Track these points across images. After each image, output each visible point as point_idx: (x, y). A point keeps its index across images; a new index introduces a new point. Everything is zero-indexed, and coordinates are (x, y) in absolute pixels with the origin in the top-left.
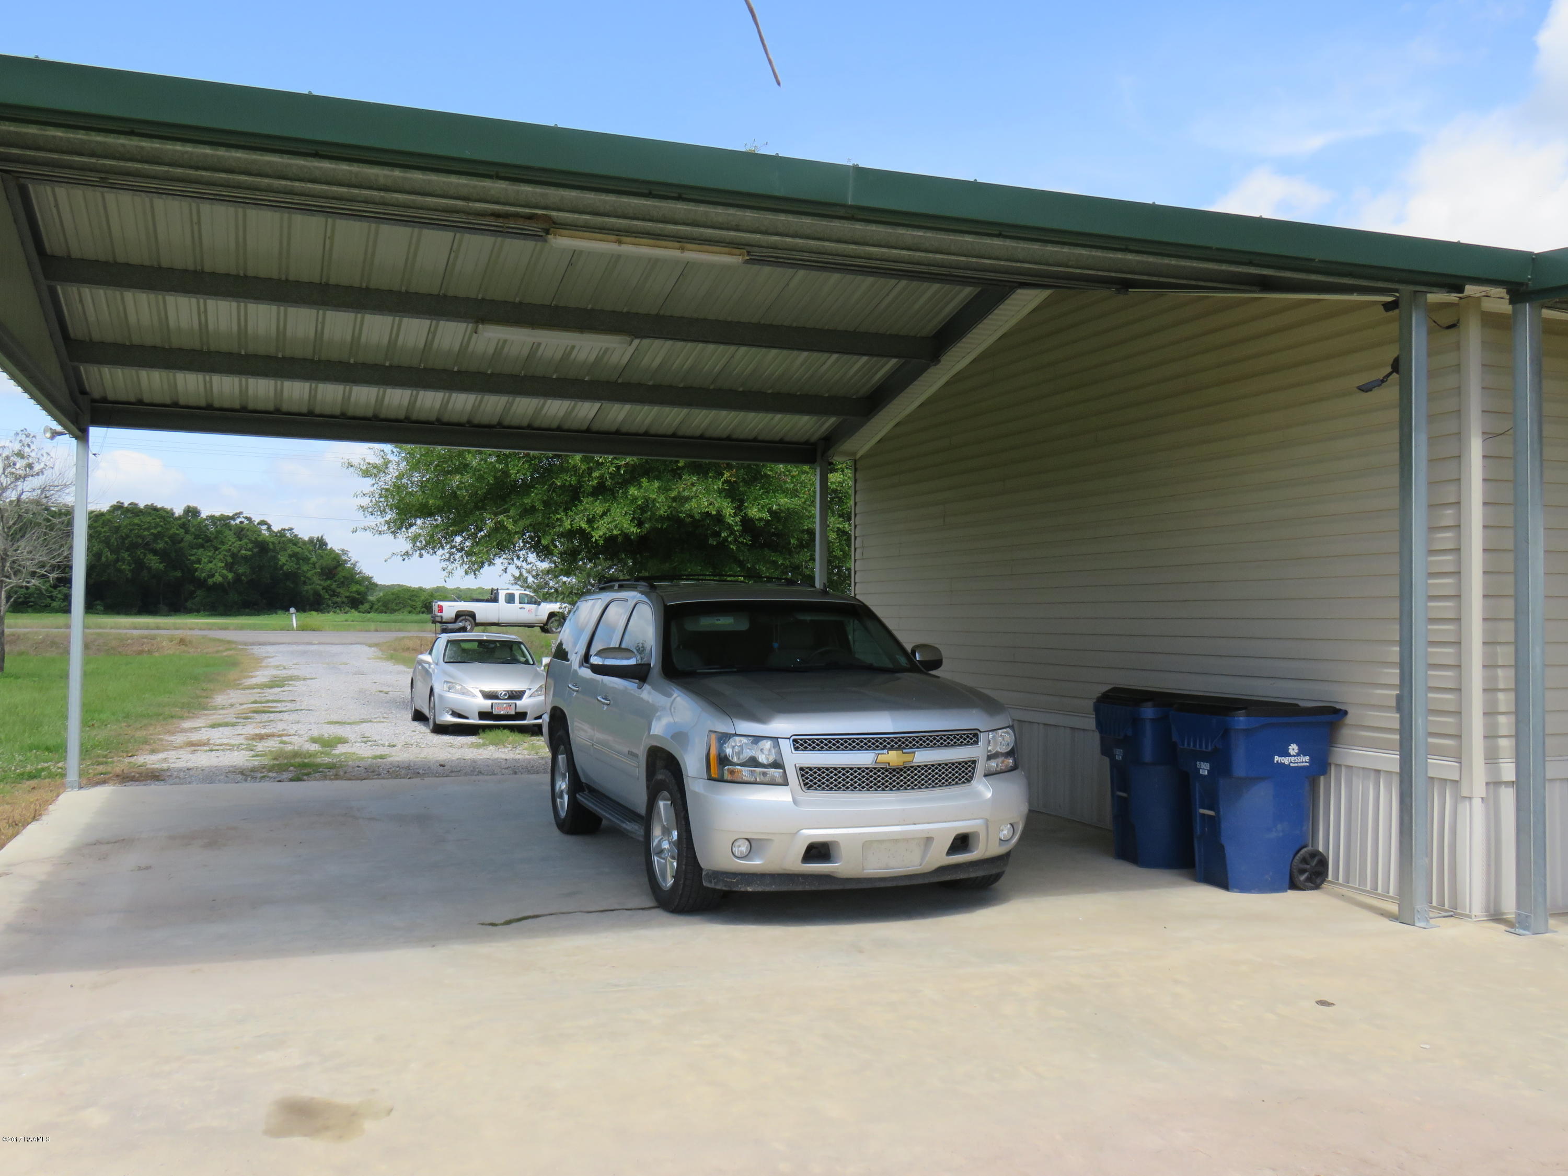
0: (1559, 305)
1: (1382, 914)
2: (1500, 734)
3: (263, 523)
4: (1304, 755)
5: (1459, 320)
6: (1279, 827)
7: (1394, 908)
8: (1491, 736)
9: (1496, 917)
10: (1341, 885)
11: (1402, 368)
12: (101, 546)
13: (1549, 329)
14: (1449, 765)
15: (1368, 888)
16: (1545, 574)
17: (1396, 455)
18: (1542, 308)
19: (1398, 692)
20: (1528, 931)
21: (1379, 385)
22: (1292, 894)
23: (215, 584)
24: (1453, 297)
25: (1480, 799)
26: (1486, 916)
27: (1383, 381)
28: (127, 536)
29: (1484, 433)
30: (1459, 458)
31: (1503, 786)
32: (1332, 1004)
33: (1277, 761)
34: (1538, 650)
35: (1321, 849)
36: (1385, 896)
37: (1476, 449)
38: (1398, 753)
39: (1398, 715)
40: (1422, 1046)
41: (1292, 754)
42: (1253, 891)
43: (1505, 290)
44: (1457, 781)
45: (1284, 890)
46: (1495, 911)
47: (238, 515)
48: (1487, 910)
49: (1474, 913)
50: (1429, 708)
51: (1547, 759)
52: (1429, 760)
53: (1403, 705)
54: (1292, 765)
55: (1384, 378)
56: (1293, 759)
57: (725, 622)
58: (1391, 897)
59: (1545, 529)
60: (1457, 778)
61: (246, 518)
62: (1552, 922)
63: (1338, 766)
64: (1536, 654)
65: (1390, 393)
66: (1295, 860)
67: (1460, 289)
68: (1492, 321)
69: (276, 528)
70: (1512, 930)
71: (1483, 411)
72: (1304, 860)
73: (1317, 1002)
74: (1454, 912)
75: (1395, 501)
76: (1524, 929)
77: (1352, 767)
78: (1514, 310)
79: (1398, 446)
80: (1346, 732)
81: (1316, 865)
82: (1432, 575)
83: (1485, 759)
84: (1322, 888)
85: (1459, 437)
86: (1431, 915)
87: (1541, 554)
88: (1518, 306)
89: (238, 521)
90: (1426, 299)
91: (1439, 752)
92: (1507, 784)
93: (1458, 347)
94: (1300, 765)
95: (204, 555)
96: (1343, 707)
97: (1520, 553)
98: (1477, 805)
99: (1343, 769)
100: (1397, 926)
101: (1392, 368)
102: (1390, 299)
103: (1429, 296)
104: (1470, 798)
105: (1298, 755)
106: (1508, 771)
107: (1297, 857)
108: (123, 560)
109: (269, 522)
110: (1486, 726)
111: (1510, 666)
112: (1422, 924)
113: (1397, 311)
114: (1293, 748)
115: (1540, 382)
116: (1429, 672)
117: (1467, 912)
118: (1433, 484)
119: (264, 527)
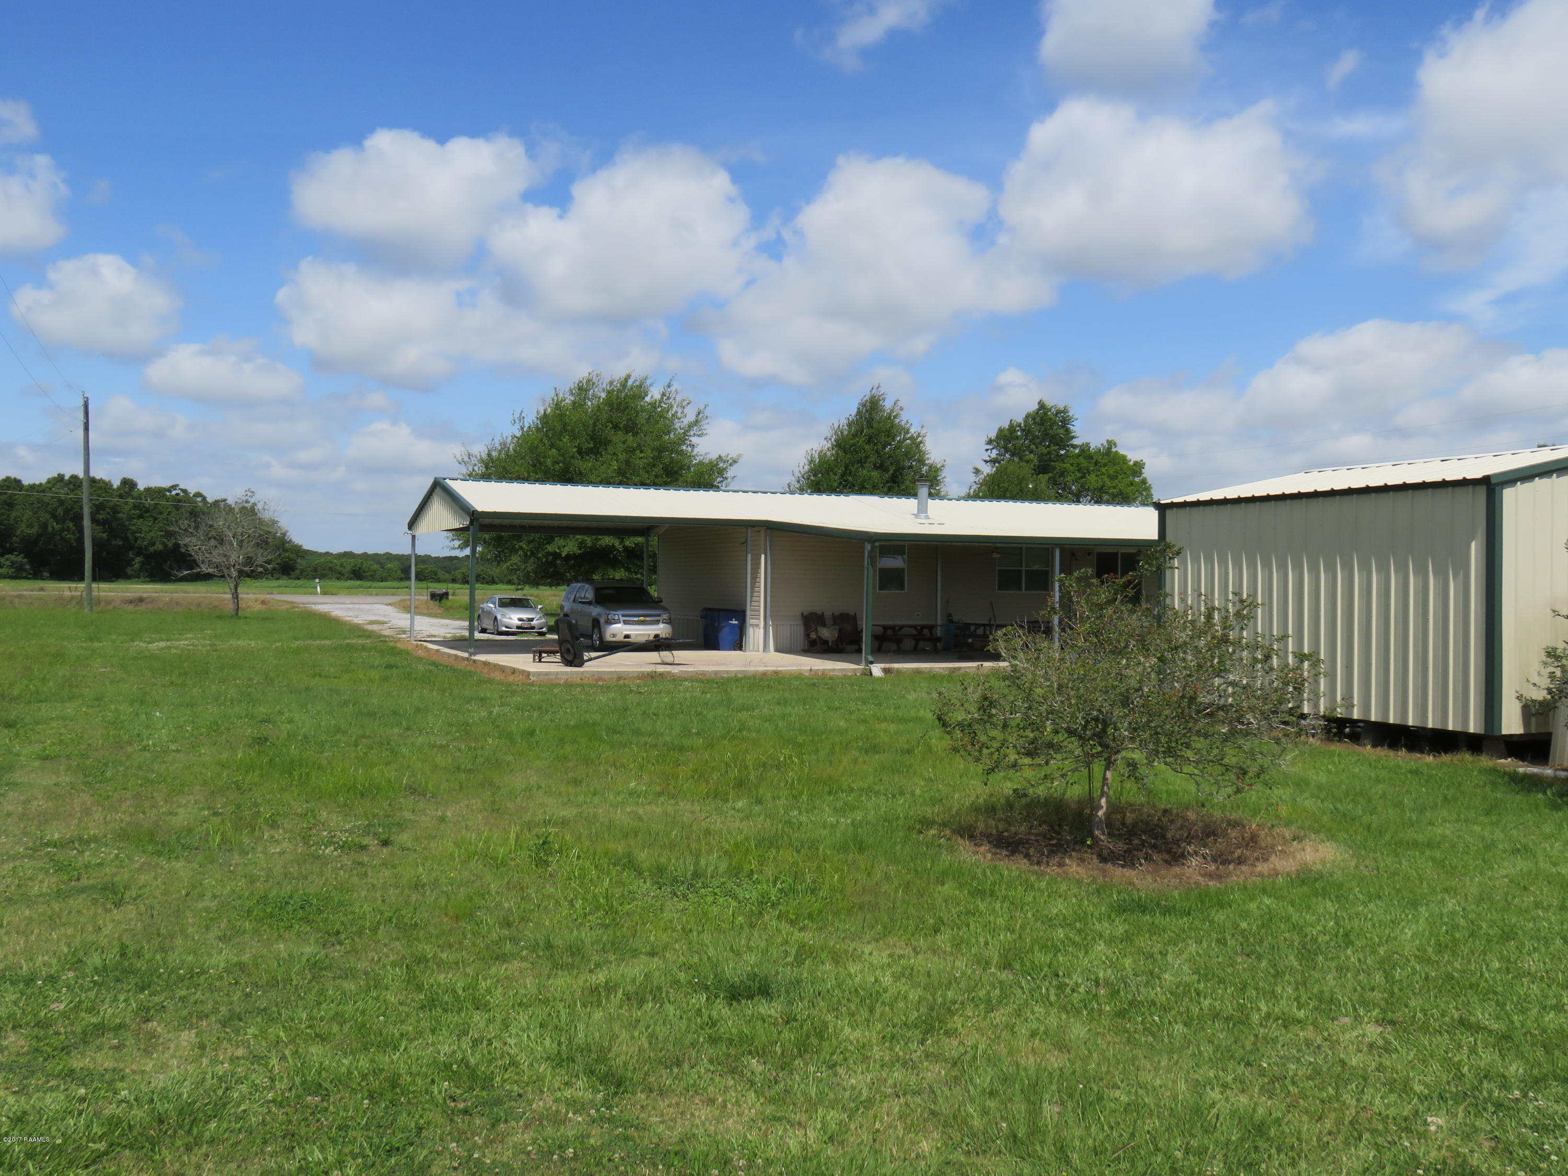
3: (198, 494)
4: (737, 621)
12: (47, 516)
23: (155, 551)
28: (72, 508)
33: (733, 623)
45: (734, 651)
47: (175, 487)
57: (609, 591)
61: (182, 490)
69: (210, 499)
81: (740, 645)
89: (174, 493)
93: (760, 536)
94: (736, 623)
95: (143, 525)
104: (760, 628)
107: (735, 643)
108: (68, 530)
109: (205, 494)
114: (734, 619)
119: (199, 499)
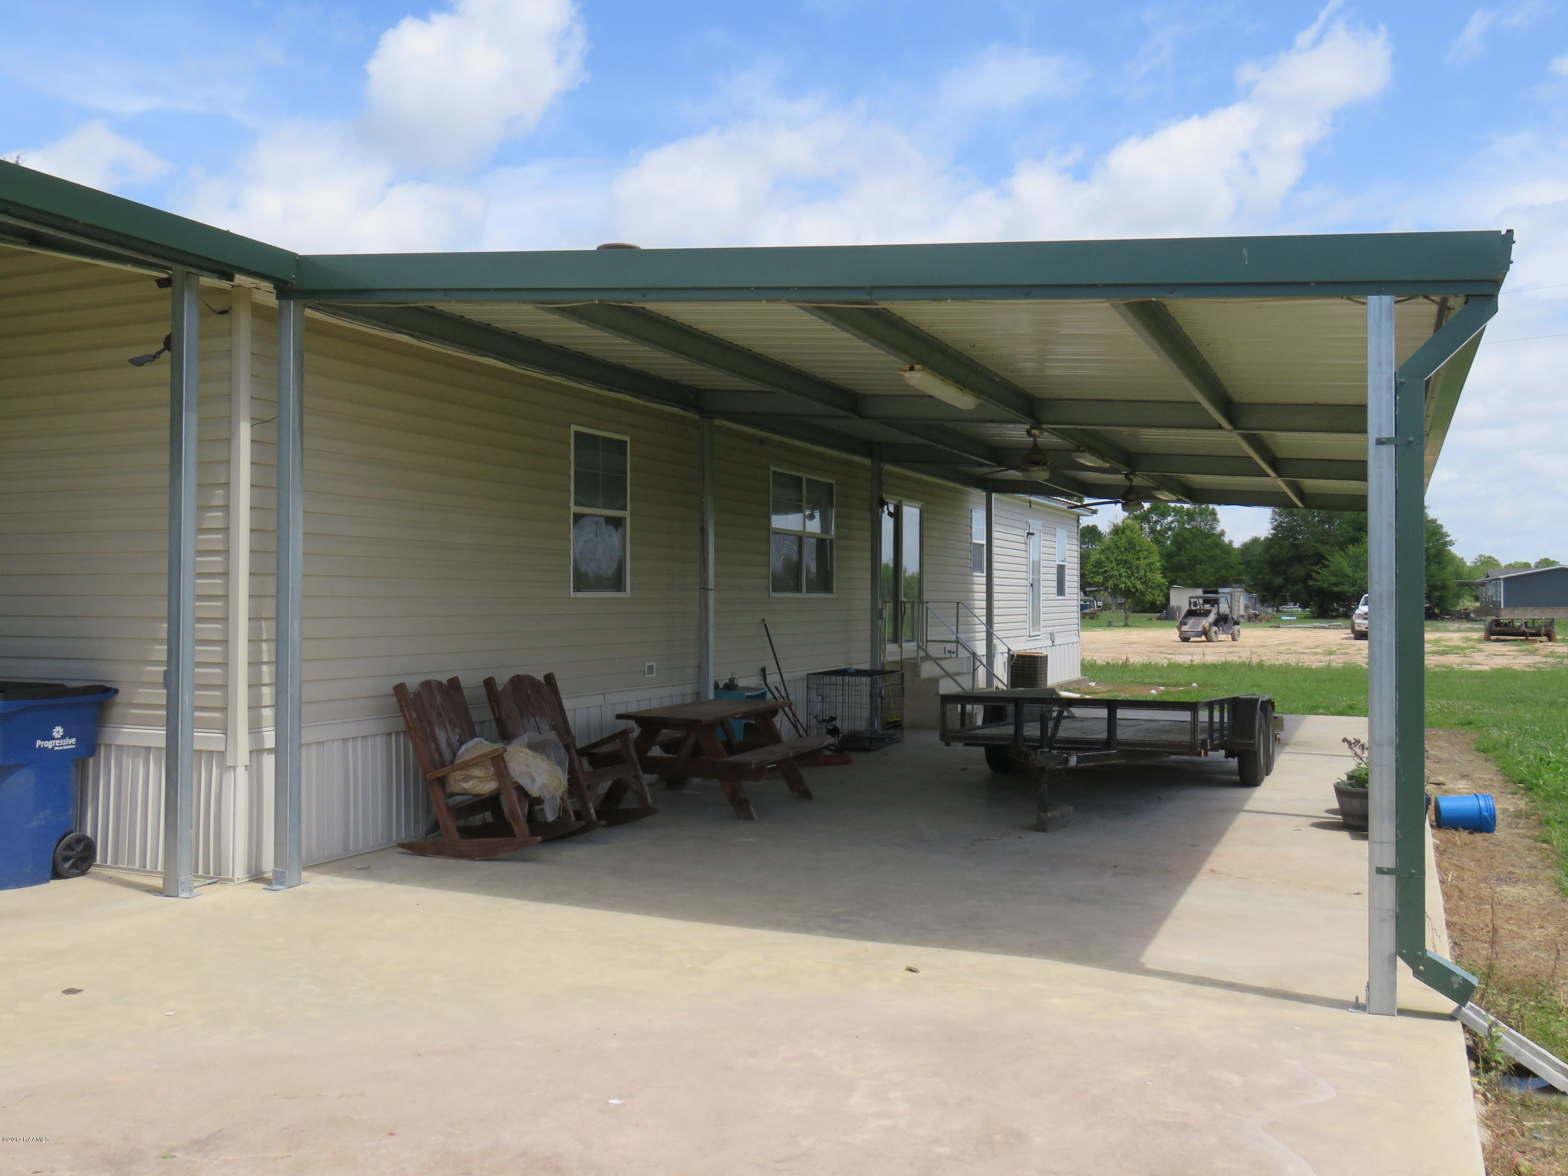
0: (320, 307)
1: (147, 891)
2: (264, 704)
4: (70, 738)
5: (230, 308)
6: (41, 815)
7: (158, 882)
8: (255, 707)
9: (256, 876)
10: (109, 867)
11: (174, 344)
13: (312, 328)
14: (216, 737)
15: (137, 867)
16: (304, 554)
17: (166, 433)
18: (305, 307)
19: (166, 668)
20: (284, 885)
21: (151, 361)
22: (55, 884)
24: (225, 284)
25: (244, 768)
26: (249, 877)
27: (155, 357)
29: (252, 419)
30: (229, 440)
31: (266, 754)
32: (80, 990)
33: (40, 746)
34: (296, 625)
35: (89, 834)
36: (153, 872)
37: (245, 432)
38: (165, 728)
39: (165, 691)
40: (168, 1014)
41: (56, 737)
42: (10, 887)
43: (272, 285)
44: (223, 752)
45: (46, 881)
46: (256, 872)
48: (249, 872)
49: (236, 876)
50: (196, 682)
51: (302, 725)
52: (195, 734)
53: (170, 681)
54: (56, 748)
55: (156, 354)
56: (58, 742)
58: (159, 873)
59: (304, 512)
60: (223, 749)
62: (305, 874)
63: (108, 746)
64: (294, 629)
65: (161, 370)
66: (59, 848)
67: (230, 278)
68: (259, 312)
70: (270, 887)
71: (252, 398)
72: (69, 847)
73: (64, 992)
74: (218, 877)
75: (165, 479)
76: (281, 885)
77: (122, 746)
78: (280, 304)
79: (169, 423)
80: (116, 712)
81: (82, 850)
82: (201, 553)
83: (249, 729)
84: (88, 873)
85: (230, 422)
86: (195, 884)
87: (300, 535)
88: (284, 302)
90: (199, 281)
91: (206, 725)
92: (269, 751)
93: (229, 333)
94: (65, 748)
96: (113, 686)
97: (281, 534)
98: (242, 774)
99: (113, 748)
100: (161, 899)
101: (164, 345)
102: (164, 276)
103: (201, 278)
104: (235, 767)
105: (63, 737)
106: (269, 739)
107: (61, 845)
110: (250, 697)
111: (273, 640)
112: (186, 895)
113: (169, 289)
114: (58, 731)
115: (302, 375)
116: (196, 648)
117: (230, 877)
118: (202, 465)
